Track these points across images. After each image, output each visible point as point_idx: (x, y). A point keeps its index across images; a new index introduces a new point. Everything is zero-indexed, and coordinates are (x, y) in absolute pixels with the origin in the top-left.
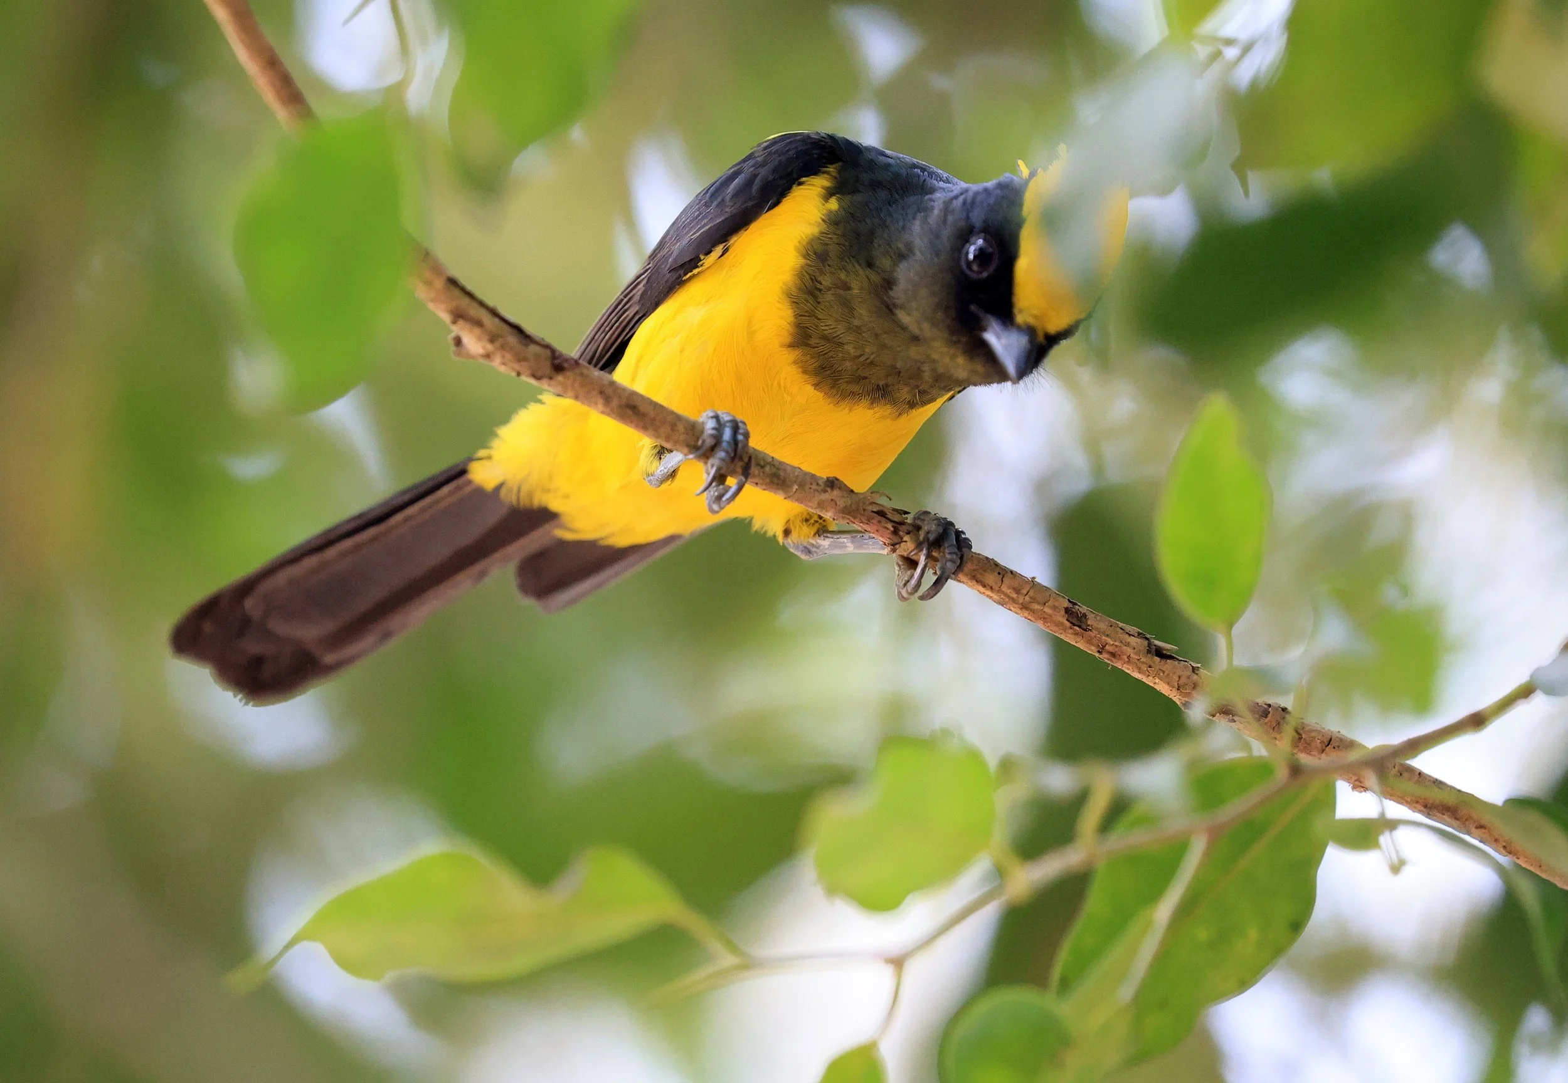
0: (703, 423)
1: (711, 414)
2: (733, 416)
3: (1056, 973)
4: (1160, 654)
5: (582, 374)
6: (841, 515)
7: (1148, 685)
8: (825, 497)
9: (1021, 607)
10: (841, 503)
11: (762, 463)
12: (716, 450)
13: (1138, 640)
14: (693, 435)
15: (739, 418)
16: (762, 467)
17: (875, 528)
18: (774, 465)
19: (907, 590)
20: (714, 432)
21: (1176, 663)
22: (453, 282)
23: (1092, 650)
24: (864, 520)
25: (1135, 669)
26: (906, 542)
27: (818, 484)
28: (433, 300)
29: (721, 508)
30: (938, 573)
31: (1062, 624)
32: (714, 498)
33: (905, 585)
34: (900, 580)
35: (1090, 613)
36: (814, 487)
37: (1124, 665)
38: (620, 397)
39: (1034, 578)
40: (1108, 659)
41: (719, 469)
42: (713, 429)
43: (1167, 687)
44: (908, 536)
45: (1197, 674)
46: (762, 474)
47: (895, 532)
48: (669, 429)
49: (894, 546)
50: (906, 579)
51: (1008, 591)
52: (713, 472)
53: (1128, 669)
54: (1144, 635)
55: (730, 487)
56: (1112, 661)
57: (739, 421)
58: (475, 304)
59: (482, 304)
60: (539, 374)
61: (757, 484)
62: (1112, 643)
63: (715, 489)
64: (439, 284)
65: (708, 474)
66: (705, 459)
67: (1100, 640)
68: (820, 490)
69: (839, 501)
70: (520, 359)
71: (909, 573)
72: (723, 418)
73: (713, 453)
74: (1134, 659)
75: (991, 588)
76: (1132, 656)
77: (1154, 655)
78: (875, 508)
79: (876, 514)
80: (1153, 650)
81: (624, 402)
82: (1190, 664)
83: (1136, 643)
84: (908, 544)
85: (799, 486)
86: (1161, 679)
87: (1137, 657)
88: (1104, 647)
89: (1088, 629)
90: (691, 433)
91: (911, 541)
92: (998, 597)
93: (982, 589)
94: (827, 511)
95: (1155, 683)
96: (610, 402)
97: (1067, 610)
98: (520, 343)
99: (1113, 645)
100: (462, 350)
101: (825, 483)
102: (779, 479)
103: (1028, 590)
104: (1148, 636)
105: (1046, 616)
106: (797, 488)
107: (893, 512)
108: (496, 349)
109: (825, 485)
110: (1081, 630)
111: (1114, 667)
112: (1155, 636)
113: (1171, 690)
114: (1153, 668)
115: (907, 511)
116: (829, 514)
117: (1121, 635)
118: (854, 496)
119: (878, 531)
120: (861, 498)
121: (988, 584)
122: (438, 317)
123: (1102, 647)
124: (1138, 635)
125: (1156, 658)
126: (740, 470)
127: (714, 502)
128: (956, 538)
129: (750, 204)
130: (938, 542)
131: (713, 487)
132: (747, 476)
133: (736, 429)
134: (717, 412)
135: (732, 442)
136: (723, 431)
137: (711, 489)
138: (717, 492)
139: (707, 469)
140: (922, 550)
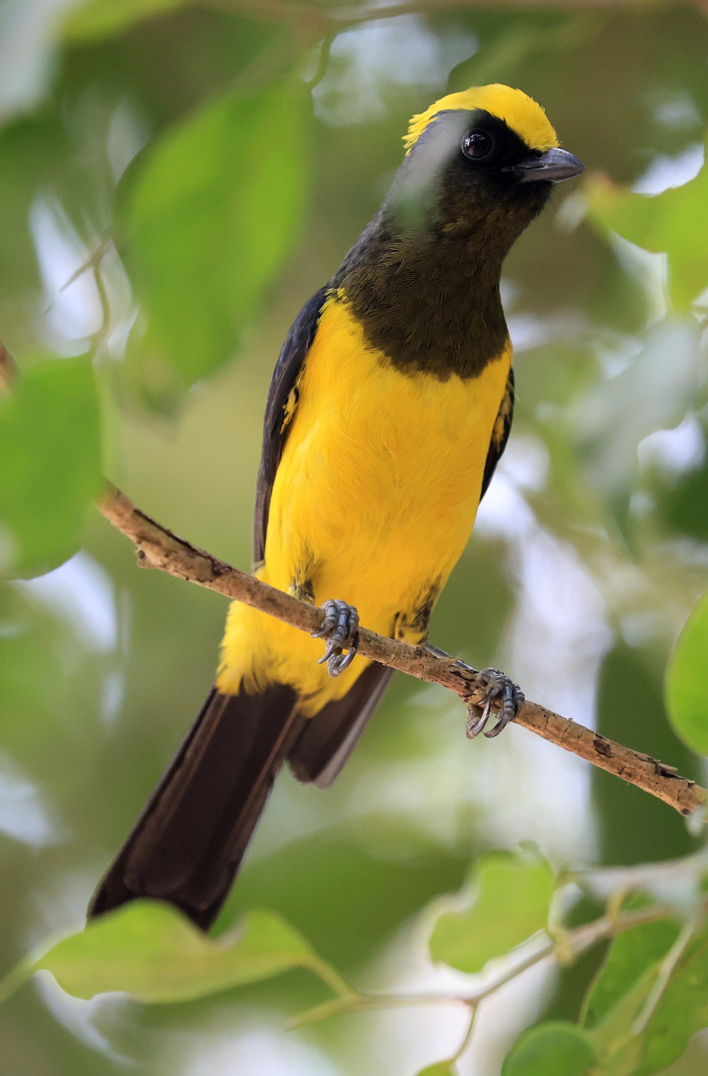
0: (324, 611)
1: (331, 604)
2: (347, 605)
3: (585, 1010)
4: (664, 774)
5: (234, 577)
6: (428, 675)
7: (656, 797)
8: (416, 662)
9: (561, 740)
10: (427, 668)
11: (369, 639)
12: (333, 632)
13: (649, 764)
14: (317, 619)
15: (351, 605)
16: (369, 642)
17: (453, 684)
19: (474, 732)
20: (332, 618)
21: (676, 780)
22: (138, 513)
23: (614, 773)
24: (444, 679)
25: (646, 785)
26: (475, 694)
27: (410, 654)
28: (124, 527)
29: (340, 672)
31: (592, 753)
32: (333, 665)
33: (472, 728)
34: (469, 723)
35: (613, 744)
36: (407, 655)
37: (638, 782)
38: (263, 593)
39: (571, 719)
40: (626, 778)
41: (334, 646)
42: (332, 616)
43: (669, 798)
44: (478, 690)
45: (692, 789)
46: (368, 647)
47: (468, 687)
48: (299, 615)
49: (467, 697)
50: (474, 723)
51: (553, 729)
52: (332, 646)
53: (641, 785)
54: (653, 759)
55: (346, 656)
56: (629, 779)
57: (351, 608)
58: (153, 528)
59: (160, 528)
60: (202, 579)
61: (365, 654)
62: (629, 766)
64: (128, 515)
65: (329, 648)
67: (620, 764)
68: (411, 658)
69: (426, 665)
70: (189, 568)
71: (476, 719)
72: (339, 606)
73: (332, 634)
74: (645, 778)
75: (539, 727)
76: (644, 775)
77: (660, 775)
78: (452, 670)
79: (452, 674)
80: (660, 771)
81: (266, 596)
82: (687, 781)
83: (647, 766)
84: (477, 696)
85: (396, 655)
86: (665, 792)
87: (647, 777)
88: (623, 769)
89: (611, 756)
90: (316, 618)
91: (479, 694)
92: (544, 734)
93: (532, 728)
94: (417, 673)
95: (661, 796)
96: (255, 597)
97: (595, 742)
98: (188, 556)
99: (630, 767)
100: (146, 561)
101: (414, 652)
102: (381, 650)
103: (566, 728)
104: (656, 761)
105: (580, 747)
106: (394, 656)
107: (466, 672)
108: (171, 561)
109: (415, 654)
110: (606, 757)
111: (630, 783)
112: (662, 760)
113: (673, 801)
114: (660, 784)
115: (476, 671)
116: (419, 675)
117: (636, 760)
118: (437, 661)
119: (455, 686)
120: (442, 663)
121: (537, 724)
122: (128, 538)
123: (621, 769)
124: (649, 760)
125: (662, 777)
126: (351, 644)
127: (333, 669)
128: (512, 692)
129: (296, 350)
130: (500, 695)
131: (333, 657)
132: (356, 649)
133: (349, 615)
134: (335, 603)
135: (345, 626)
136: (340, 616)
137: (331, 658)
138: (336, 659)
139: (327, 644)
140: (487, 702)
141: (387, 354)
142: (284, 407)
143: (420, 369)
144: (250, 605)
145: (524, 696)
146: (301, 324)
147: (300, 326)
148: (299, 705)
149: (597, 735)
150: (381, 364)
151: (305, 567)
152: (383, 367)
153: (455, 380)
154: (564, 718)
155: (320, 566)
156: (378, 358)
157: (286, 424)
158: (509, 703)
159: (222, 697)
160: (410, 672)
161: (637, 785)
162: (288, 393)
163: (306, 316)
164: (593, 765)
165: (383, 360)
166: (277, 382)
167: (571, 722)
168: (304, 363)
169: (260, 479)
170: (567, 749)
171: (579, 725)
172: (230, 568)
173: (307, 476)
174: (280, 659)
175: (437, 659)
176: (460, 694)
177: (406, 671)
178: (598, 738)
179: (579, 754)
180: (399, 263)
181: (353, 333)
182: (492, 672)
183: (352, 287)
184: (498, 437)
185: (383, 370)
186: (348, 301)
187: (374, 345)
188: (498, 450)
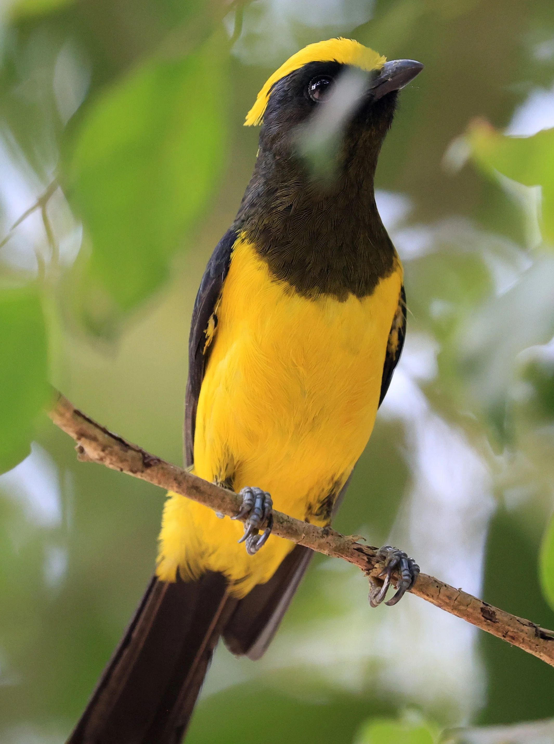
0: (242, 496)
1: (248, 490)
2: (262, 491)
4: (544, 637)
5: (162, 468)
6: (334, 552)
7: (536, 657)
8: (323, 541)
9: (452, 608)
10: (333, 545)
11: (281, 520)
12: (251, 513)
13: (529, 628)
14: (236, 504)
15: (265, 491)
16: (282, 523)
17: (356, 559)
18: (289, 521)
19: (376, 601)
20: (249, 502)
22: (77, 413)
23: (499, 635)
24: (348, 554)
25: (527, 647)
26: (376, 568)
27: (318, 533)
28: (65, 425)
31: (479, 619)
32: (251, 544)
33: (375, 597)
34: (372, 593)
35: (498, 611)
36: (315, 534)
37: (520, 645)
38: (188, 481)
39: (460, 589)
40: (510, 641)
41: (253, 526)
42: (249, 500)
43: (548, 658)
44: (378, 564)
46: (281, 528)
47: (369, 562)
48: (220, 501)
49: (368, 570)
50: (376, 592)
51: (444, 598)
52: (249, 528)
53: (523, 647)
54: (533, 624)
55: (261, 536)
56: (512, 642)
57: (265, 493)
58: (91, 425)
59: (96, 426)
60: (134, 470)
61: (278, 534)
62: (512, 630)
64: (68, 415)
65: (247, 529)
66: (244, 520)
67: (504, 628)
68: (319, 536)
69: (332, 543)
70: (122, 460)
71: (377, 589)
72: (255, 492)
73: (249, 516)
74: (527, 640)
75: (433, 596)
76: (526, 638)
77: (540, 637)
78: (356, 547)
79: (356, 551)
80: (539, 633)
81: (190, 484)
83: (527, 630)
84: (378, 569)
85: (306, 534)
86: (544, 653)
87: (529, 639)
88: (507, 633)
89: (496, 621)
91: (379, 567)
92: (437, 602)
93: (427, 597)
94: (324, 550)
95: (540, 656)
96: (181, 485)
97: (482, 609)
98: (121, 450)
99: (513, 631)
100: (85, 455)
101: (322, 531)
102: (293, 530)
103: (456, 597)
104: (535, 625)
105: (468, 614)
106: (304, 536)
107: (367, 549)
108: (107, 455)
109: (322, 533)
110: (492, 622)
111: (513, 645)
112: (539, 625)
113: (551, 660)
114: (539, 646)
115: (376, 548)
116: (326, 552)
117: (518, 625)
118: (342, 539)
119: (358, 562)
120: (346, 540)
121: (430, 594)
122: (69, 435)
123: (505, 633)
124: (529, 625)
125: (541, 639)
126: (266, 525)
127: (251, 547)
128: (408, 564)
129: (213, 282)
130: (397, 567)
131: (250, 538)
132: (271, 529)
133: (263, 499)
134: (250, 488)
135: (261, 508)
136: (255, 501)
137: (249, 538)
138: (253, 539)
139: (245, 526)
140: (386, 573)
141: (291, 284)
142: (205, 331)
143: (321, 292)
144: (177, 492)
145: (419, 567)
146: (217, 259)
147: (216, 260)
148: (229, 590)
149: (483, 603)
150: (287, 293)
151: (225, 466)
152: (289, 296)
154: (455, 588)
155: (239, 467)
156: (284, 289)
157: (207, 347)
158: (406, 572)
159: (162, 584)
160: (318, 550)
161: (520, 647)
162: (208, 319)
163: (221, 251)
164: (480, 629)
165: (289, 289)
166: (198, 310)
167: (461, 592)
168: (221, 292)
169: (188, 394)
170: (458, 616)
171: (467, 594)
172: (159, 460)
173: (227, 388)
174: (211, 550)
175: (342, 537)
176: (362, 568)
177: (314, 548)
178: (484, 605)
179: (468, 620)
180: (291, 205)
181: (260, 268)
182: (389, 548)
183: (252, 232)
184: (394, 347)
185: (290, 298)
186: (251, 243)
187: (279, 277)
188: (394, 359)
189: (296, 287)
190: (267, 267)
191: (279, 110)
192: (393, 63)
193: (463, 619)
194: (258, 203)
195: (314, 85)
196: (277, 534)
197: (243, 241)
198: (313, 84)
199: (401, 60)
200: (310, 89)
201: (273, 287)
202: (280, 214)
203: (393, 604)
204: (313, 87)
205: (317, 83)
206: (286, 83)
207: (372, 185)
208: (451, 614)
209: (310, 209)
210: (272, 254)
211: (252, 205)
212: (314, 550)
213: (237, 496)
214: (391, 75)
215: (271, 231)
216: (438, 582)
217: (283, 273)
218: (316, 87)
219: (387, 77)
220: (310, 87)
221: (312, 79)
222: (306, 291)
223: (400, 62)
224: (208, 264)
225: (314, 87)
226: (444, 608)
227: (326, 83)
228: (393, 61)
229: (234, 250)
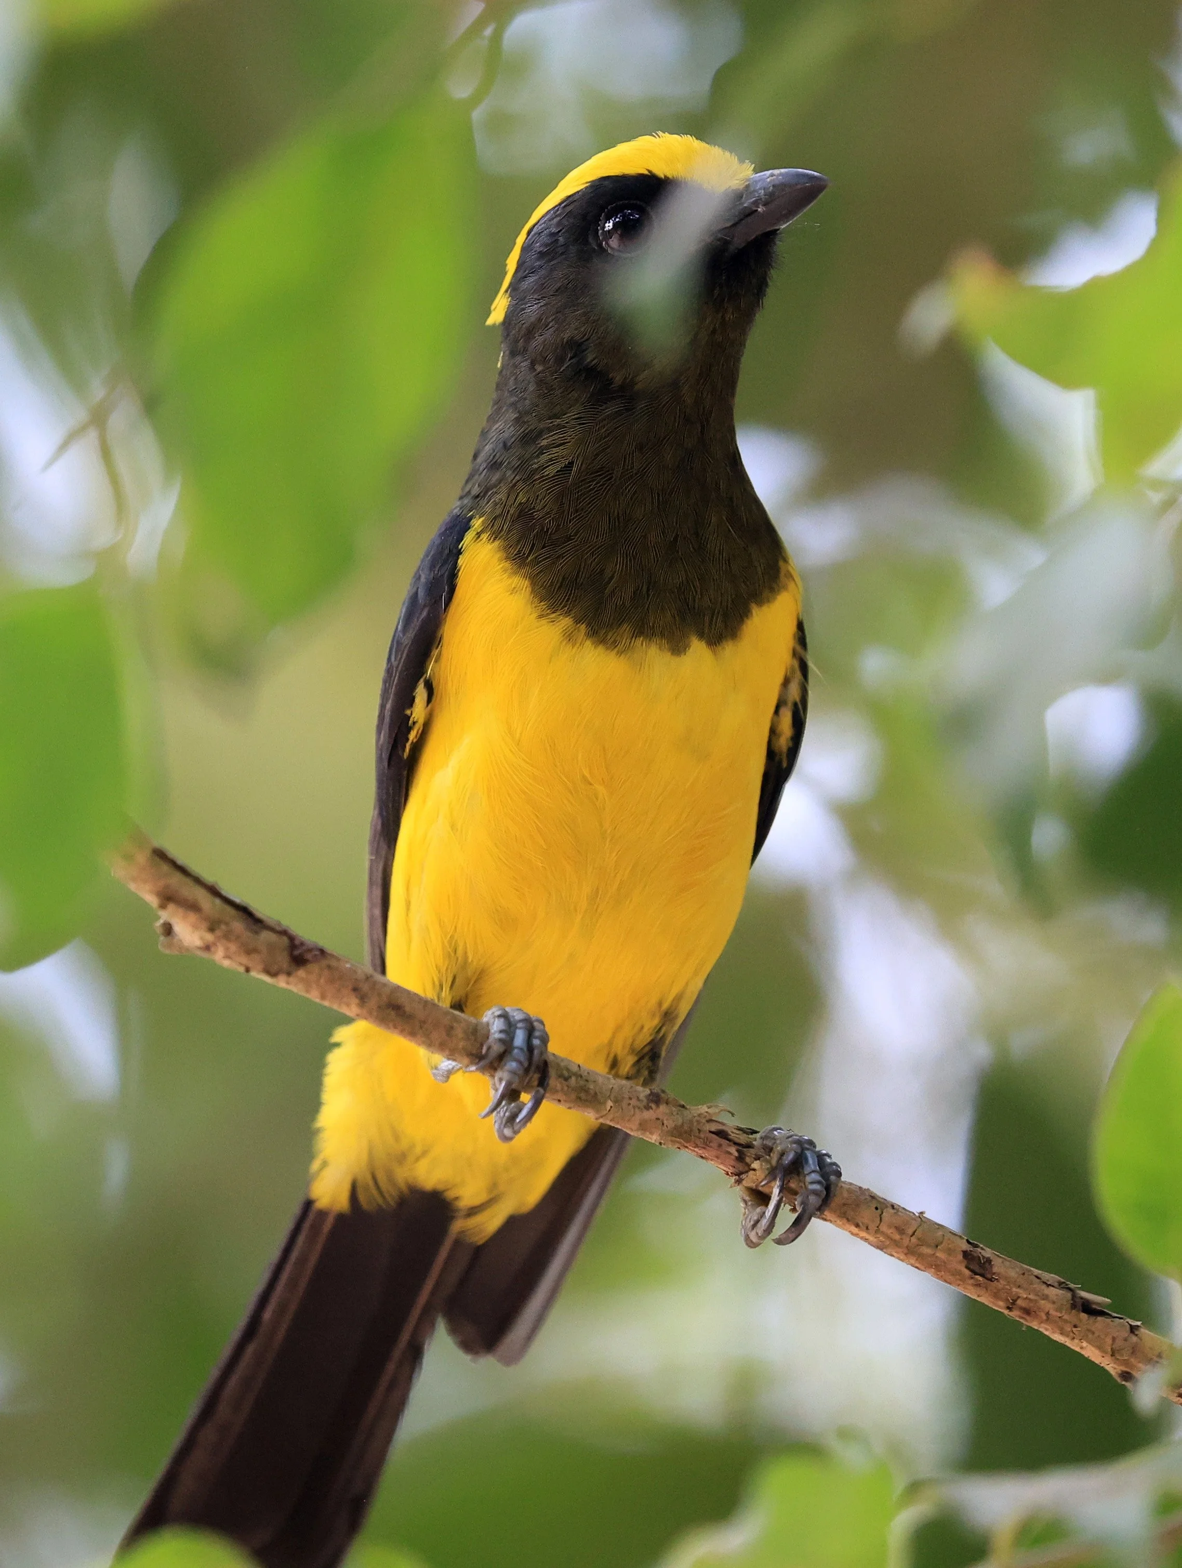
0: (488, 1024)
1: (499, 1013)
2: (528, 1015)
4: (1089, 1309)
5: (329, 967)
6: (669, 1138)
7: (1073, 1350)
8: (648, 1115)
9: (906, 1251)
10: (670, 1123)
11: (566, 1073)
12: (505, 1059)
13: (1060, 1292)
14: (475, 1040)
15: (533, 1015)
16: (566, 1079)
17: (714, 1153)
18: (581, 1076)
19: (757, 1234)
20: (502, 1036)
21: (1109, 1320)
22: (160, 855)
23: (999, 1307)
24: (699, 1143)
25: (1055, 1330)
26: (754, 1170)
27: (638, 1099)
28: (134, 879)
29: (516, 1132)
30: (799, 1209)
31: (959, 1273)
32: (505, 1120)
33: (754, 1226)
34: (748, 1220)
35: (997, 1257)
36: (634, 1102)
37: (1042, 1325)
38: (379, 995)
39: (922, 1213)
40: (1021, 1317)
41: (509, 1084)
42: (501, 1032)
43: (1097, 1352)
44: (758, 1162)
45: (1137, 1335)
46: (566, 1088)
47: (741, 1158)
48: (443, 1034)
49: (739, 1175)
50: (756, 1218)
51: (890, 1231)
52: (501, 1088)
53: (1047, 1330)
54: (1067, 1285)
55: (525, 1104)
56: (1027, 1320)
57: (534, 1019)
58: (188, 882)
59: (198, 881)
60: (273, 970)
61: (559, 1101)
62: (1025, 1296)
63: (505, 1108)
64: (142, 858)
65: (496, 1090)
66: (492, 1071)
67: (1009, 1293)
68: (641, 1107)
69: (667, 1120)
70: (249, 951)
71: (759, 1210)
72: (514, 1017)
73: (502, 1064)
74: (1055, 1316)
75: (867, 1228)
76: (1053, 1312)
77: (1081, 1310)
78: (714, 1127)
79: (714, 1136)
80: (1080, 1302)
81: (385, 999)
82: (1127, 1322)
83: (1057, 1295)
84: (758, 1173)
85: (615, 1102)
86: (1089, 1342)
87: (1058, 1314)
88: (1014, 1301)
89: (993, 1278)
90: (473, 1038)
91: (761, 1168)
92: (875, 1240)
93: (855, 1230)
94: (651, 1133)
95: (1082, 1348)
96: (366, 1002)
97: (966, 1254)
98: (248, 929)
99: (1026, 1298)
100: (175, 940)
101: (648, 1097)
102: (590, 1094)
103: (914, 1229)
104: (1072, 1286)
105: (939, 1263)
106: (612, 1105)
107: (738, 1132)
108: (218, 938)
109: (648, 1100)
110: (984, 1280)
111: (1028, 1327)
112: (1080, 1286)
113: (1103, 1357)
114: (1079, 1327)
115: (753, 1130)
116: (654, 1138)
117: (1037, 1286)
118: (686, 1113)
119: (717, 1157)
120: (695, 1115)
121: (862, 1223)
122: (142, 899)
123: (1011, 1301)
124: (1060, 1285)
125: (1083, 1314)
126: (536, 1083)
127: (505, 1127)
128: (819, 1162)
129: (425, 613)
130: (795, 1167)
131: (504, 1106)
132: (545, 1090)
133: (530, 1030)
134: (505, 1010)
135: (525, 1049)
136: (515, 1033)
137: (501, 1109)
138: (509, 1110)
139: (494, 1084)
140: (774, 1179)
142: (407, 712)
146: (432, 567)
147: (430, 571)
148: (456, 1228)
149: (968, 1241)
150: (569, 640)
151: (450, 980)
152: (573, 644)
153: (698, 647)
154: (911, 1212)
155: (477, 981)
157: (412, 742)
158: (815, 1177)
159: (322, 1214)
160: (640, 1133)
161: (1040, 1329)
162: (413, 687)
163: (439, 553)
164: (962, 1295)
165: (572, 632)
166: (395, 669)
167: (923, 1219)
168: (440, 634)
169: (375, 836)
170: (917, 1267)
171: (939, 1225)
172: (322, 952)
174: (418, 1150)
175: (686, 1109)
176: (727, 1170)
177: (632, 1130)
178: (970, 1246)
179: (938, 1275)
180: (571, 464)
181: (513, 591)
182: (779, 1131)
183: (495, 518)
184: (783, 742)
185: (575, 648)
186: (494, 540)
187: (553, 608)
188: (785, 765)
189: (587, 627)
190: (527, 589)
191: (542, 272)
192: (767, 175)
193: (927, 1273)
194: (505, 461)
195: (611, 220)
196: (557, 1102)
197: (479, 537)
198: (608, 219)
199: (783, 171)
200: (601, 229)
201: (540, 628)
202: (549, 482)
203: (790, 1240)
204: (607, 225)
205: (617, 217)
206: (553, 219)
207: (732, 419)
208: (903, 1263)
209: (608, 471)
210: (536, 561)
211: (494, 465)
212: (632, 1134)
213: (477, 1025)
214: (763, 200)
215: (534, 516)
216: (877, 1198)
217: (560, 600)
218: (614, 225)
219: (756, 203)
220: (602, 225)
221: (606, 210)
222: (606, 634)
223: (781, 174)
224: (414, 577)
225: (609, 226)
226: (889, 1251)
227: (635, 216)
228: (768, 173)
229: (464, 550)
